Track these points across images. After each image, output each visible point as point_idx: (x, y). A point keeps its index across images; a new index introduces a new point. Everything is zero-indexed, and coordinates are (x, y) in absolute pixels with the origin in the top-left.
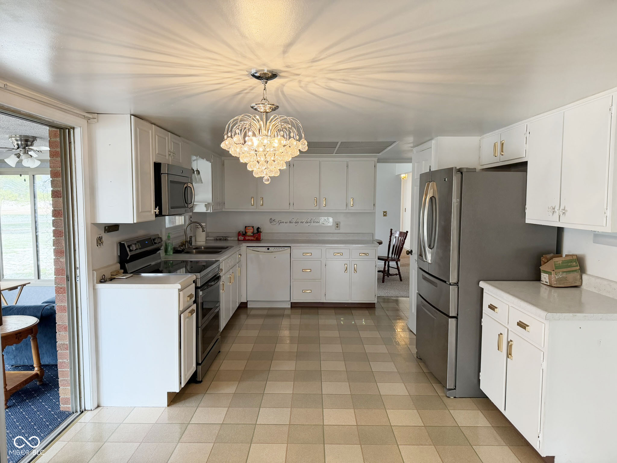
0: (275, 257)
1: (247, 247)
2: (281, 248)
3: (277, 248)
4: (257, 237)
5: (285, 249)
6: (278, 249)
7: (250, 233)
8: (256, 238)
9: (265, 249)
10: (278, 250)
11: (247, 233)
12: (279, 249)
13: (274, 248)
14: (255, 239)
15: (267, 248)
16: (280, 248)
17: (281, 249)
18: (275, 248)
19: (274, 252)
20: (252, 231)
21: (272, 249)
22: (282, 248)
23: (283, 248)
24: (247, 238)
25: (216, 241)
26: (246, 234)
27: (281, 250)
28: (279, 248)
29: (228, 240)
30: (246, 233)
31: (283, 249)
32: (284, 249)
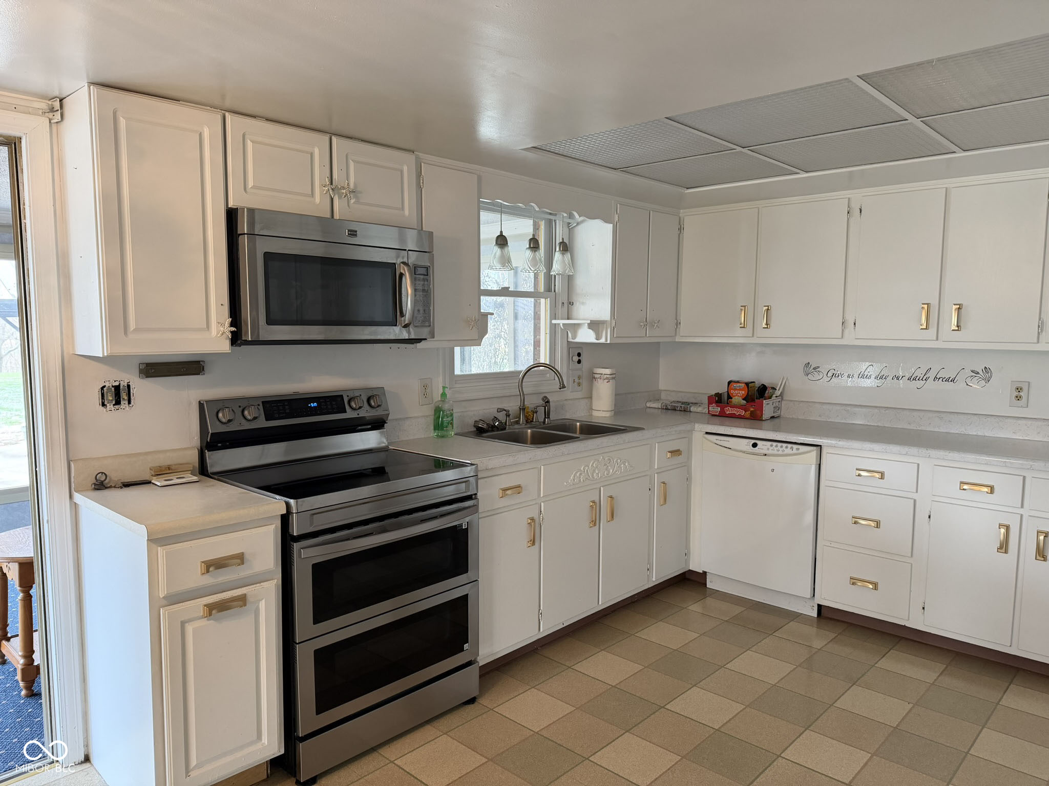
0: (773, 470)
1: (707, 433)
2: (790, 446)
3: (780, 444)
4: (752, 409)
5: (800, 451)
6: (781, 449)
7: (740, 399)
8: (751, 411)
9: (746, 445)
10: (780, 452)
11: (732, 398)
12: (784, 448)
13: (772, 446)
14: (748, 414)
15: (753, 441)
16: (787, 447)
17: (788, 449)
18: (774, 444)
19: (769, 455)
20: (743, 392)
21: (763, 447)
22: (792, 448)
23: (795, 447)
24: (729, 411)
25: (665, 410)
26: (731, 402)
27: (788, 451)
28: (785, 445)
29: (690, 411)
30: (729, 397)
31: (795, 451)
32: (798, 449)
